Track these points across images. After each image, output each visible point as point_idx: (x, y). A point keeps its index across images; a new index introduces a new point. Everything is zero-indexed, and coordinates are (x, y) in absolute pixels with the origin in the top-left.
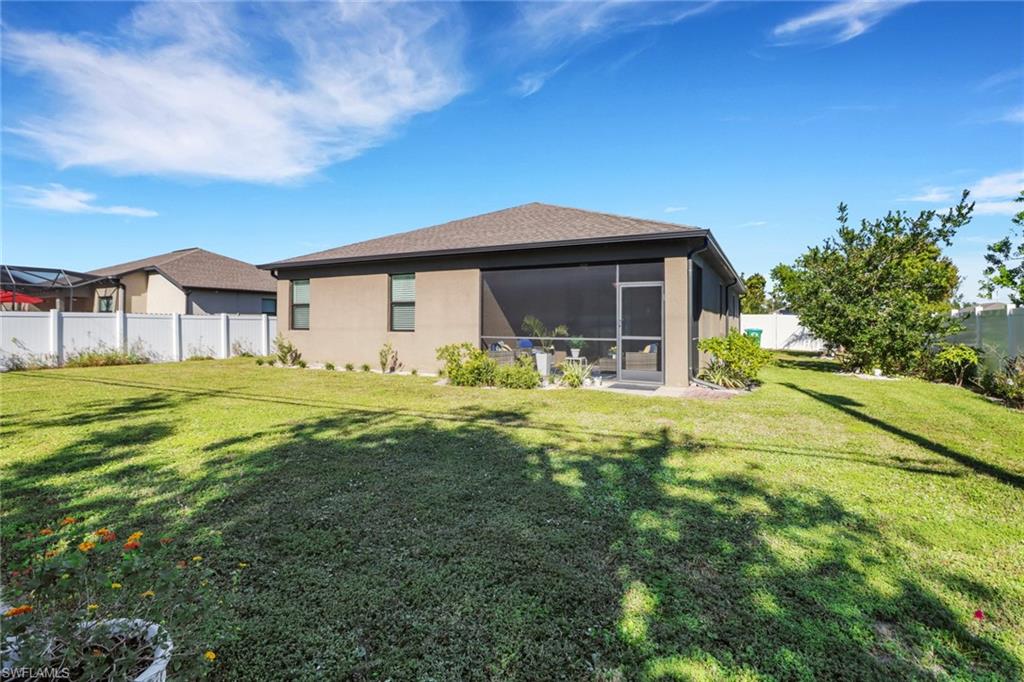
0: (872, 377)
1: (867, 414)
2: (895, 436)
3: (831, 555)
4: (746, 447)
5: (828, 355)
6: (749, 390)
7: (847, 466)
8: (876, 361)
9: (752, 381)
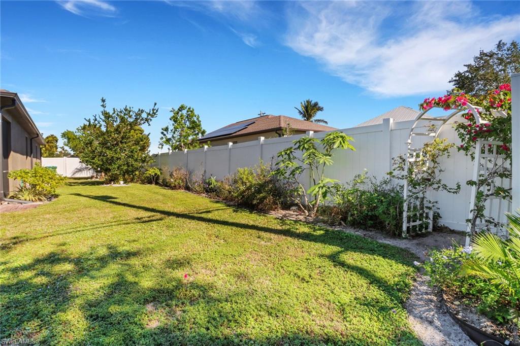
0: (119, 185)
1: (120, 202)
2: (134, 209)
3: (116, 279)
4: (51, 234)
5: (97, 178)
6: (50, 201)
7: (115, 228)
8: (121, 178)
9: (53, 195)
